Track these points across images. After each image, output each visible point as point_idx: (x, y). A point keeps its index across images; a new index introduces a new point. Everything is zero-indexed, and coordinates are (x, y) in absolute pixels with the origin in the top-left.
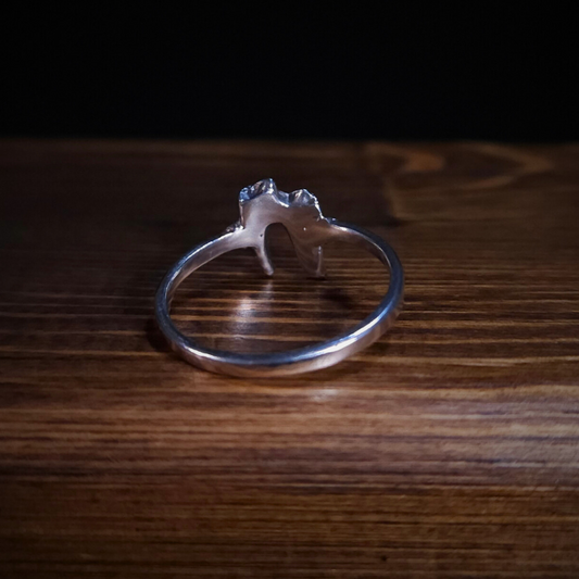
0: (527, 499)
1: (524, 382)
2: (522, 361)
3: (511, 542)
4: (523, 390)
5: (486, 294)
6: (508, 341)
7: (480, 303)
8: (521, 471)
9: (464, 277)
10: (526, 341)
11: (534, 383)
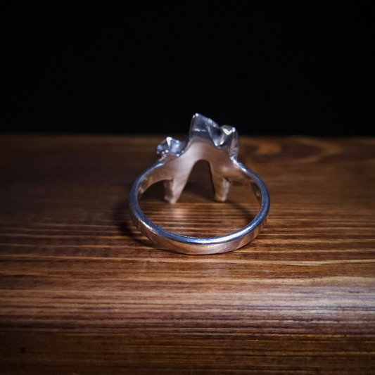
0: (328, 342)
1: (326, 275)
2: (325, 262)
3: (318, 366)
4: (325, 279)
5: (305, 224)
6: (318, 251)
7: (301, 229)
8: (324, 326)
9: (292, 214)
10: (328, 251)
11: (331, 275)
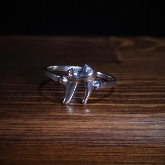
0: (160, 148)
1: (159, 112)
2: (158, 105)
3: (155, 162)
4: (159, 114)
5: (147, 84)
6: (154, 99)
7: (145, 87)
8: (158, 140)
9: (140, 79)
10: (160, 99)
11: (162, 112)
